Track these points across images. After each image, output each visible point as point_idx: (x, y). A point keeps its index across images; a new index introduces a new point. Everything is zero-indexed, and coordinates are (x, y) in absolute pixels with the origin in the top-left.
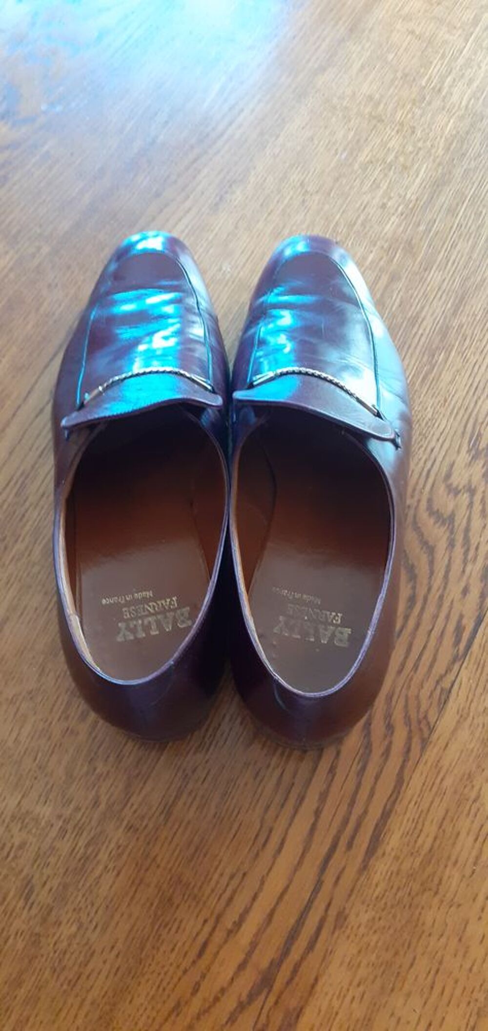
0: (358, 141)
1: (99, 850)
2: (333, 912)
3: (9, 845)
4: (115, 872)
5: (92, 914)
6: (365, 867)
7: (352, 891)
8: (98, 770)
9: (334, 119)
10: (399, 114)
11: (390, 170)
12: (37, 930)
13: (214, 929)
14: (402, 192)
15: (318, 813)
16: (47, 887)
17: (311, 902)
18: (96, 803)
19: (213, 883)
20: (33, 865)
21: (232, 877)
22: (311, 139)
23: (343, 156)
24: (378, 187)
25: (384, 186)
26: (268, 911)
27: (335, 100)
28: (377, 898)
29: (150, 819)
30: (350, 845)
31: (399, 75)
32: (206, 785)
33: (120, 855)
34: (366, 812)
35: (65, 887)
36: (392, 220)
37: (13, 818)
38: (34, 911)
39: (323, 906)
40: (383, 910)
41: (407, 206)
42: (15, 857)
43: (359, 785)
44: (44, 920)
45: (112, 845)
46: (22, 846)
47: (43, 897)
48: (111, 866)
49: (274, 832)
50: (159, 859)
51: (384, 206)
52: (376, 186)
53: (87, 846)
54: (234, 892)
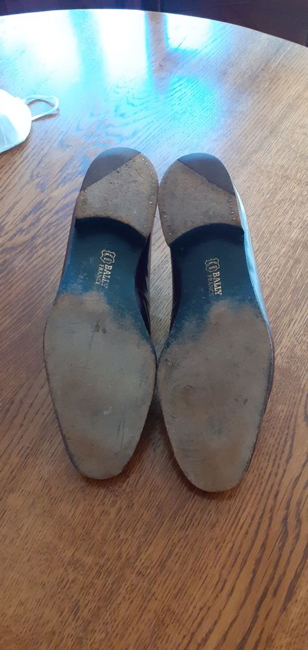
2: (264, 637)
3: (66, 580)
5: (115, 627)
6: (284, 609)
7: (276, 624)
12: (81, 635)
13: (189, 642)
15: (255, 572)
16: (88, 607)
17: (250, 629)
18: (119, 557)
20: (80, 593)
21: (201, 609)
24: (287, 213)
25: (291, 213)
26: (224, 633)
28: (293, 629)
29: (152, 569)
30: (275, 594)
32: (186, 550)
33: (133, 591)
34: (285, 573)
35: (99, 608)
36: (295, 231)
37: (69, 563)
38: (80, 622)
39: (259, 631)
40: (297, 637)
42: (69, 588)
43: (280, 556)
45: (128, 584)
46: (73, 581)
47: (85, 613)
48: (127, 597)
54: (203, 619)
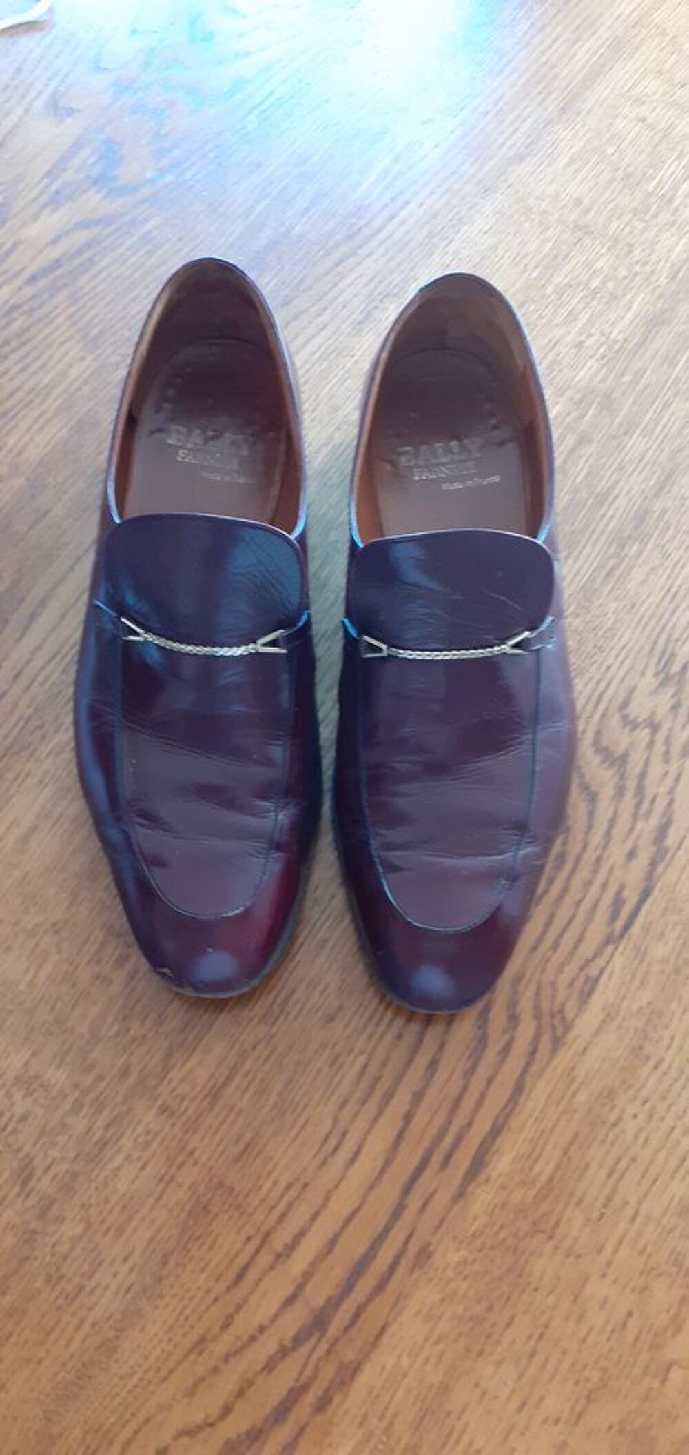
0: (556, 257)
1: (122, 1135)
2: (414, 1247)
3: (8, 1115)
4: (139, 1165)
5: (105, 1213)
6: (461, 1195)
7: (441, 1222)
8: (132, 1032)
9: (527, 225)
10: (614, 225)
11: (593, 298)
12: (32, 1226)
13: (258, 1251)
14: (606, 329)
15: (408, 1118)
16: (50, 1174)
17: (386, 1231)
18: (125, 1073)
19: (262, 1193)
20: (36, 1142)
21: (289, 1186)
22: (494, 248)
23: (534, 275)
24: (576, 319)
25: (584, 319)
26: (330, 1235)
27: (531, 201)
28: (473, 1235)
29: (191, 1102)
30: (445, 1164)
31: (620, 173)
32: (267, 1066)
33: (147, 1144)
34: (470, 1124)
35: (74, 1176)
36: (589, 364)
37: (17, 1080)
38: (32, 1200)
39: (402, 1237)
40: (480, 1250)
41: (609, 348)
42: (15, 1131)
43: (465, 1088)
44: (42, 1215)
45: (140, 1129)
46: (24, 1118)
47: (44, 1184)
48: (136, 1155)
49: (348, 1137)
50: (196, 1155)
51: (580, 345)
52: (572, 317)
53: (108, 1127)
54: (289, 1206)
